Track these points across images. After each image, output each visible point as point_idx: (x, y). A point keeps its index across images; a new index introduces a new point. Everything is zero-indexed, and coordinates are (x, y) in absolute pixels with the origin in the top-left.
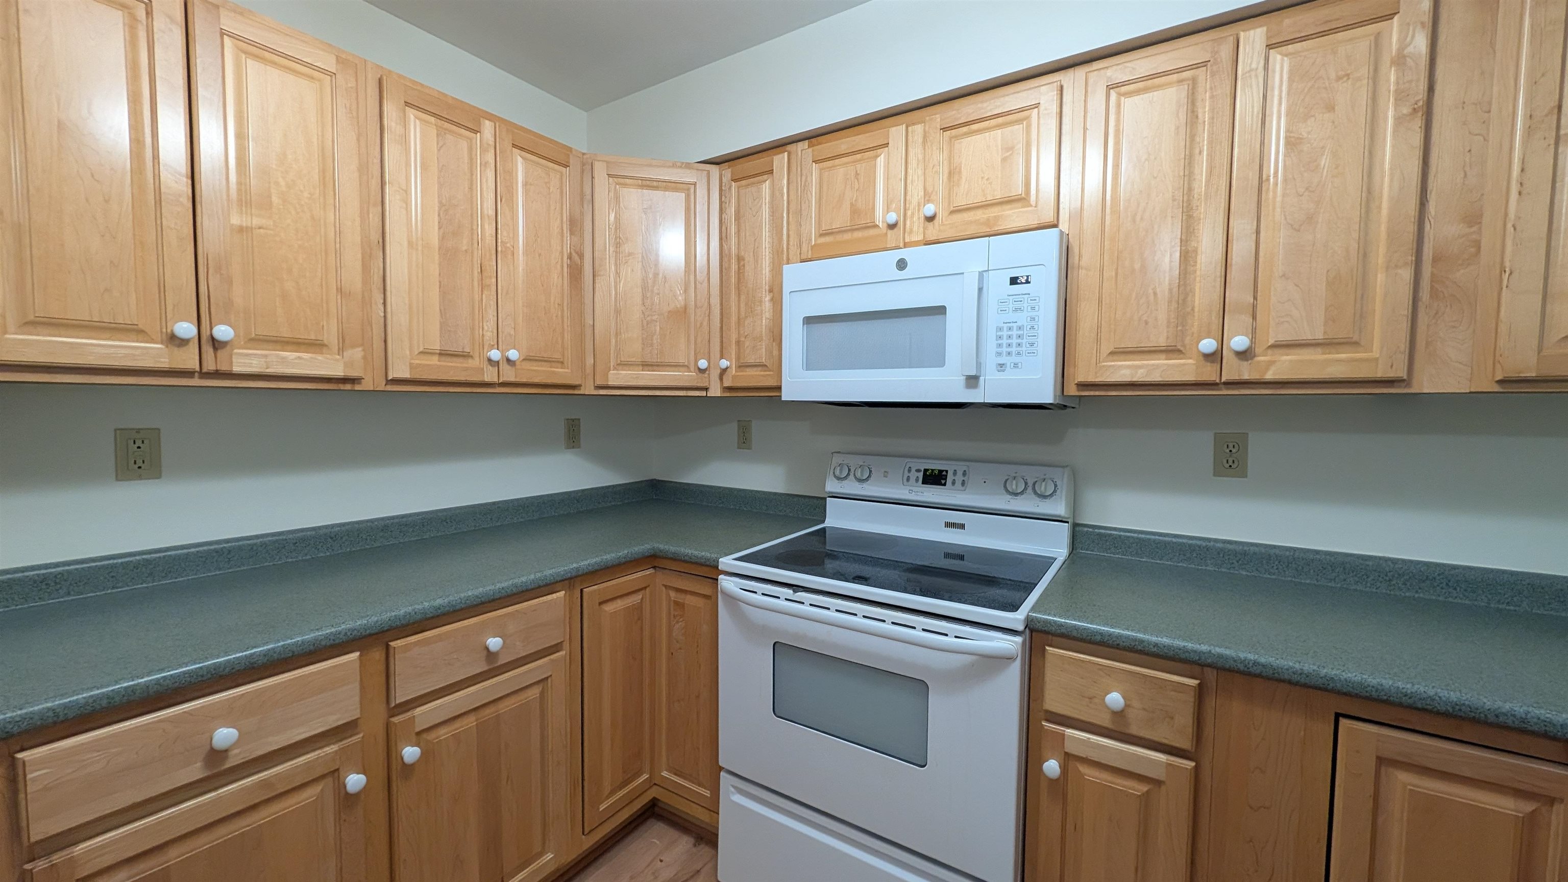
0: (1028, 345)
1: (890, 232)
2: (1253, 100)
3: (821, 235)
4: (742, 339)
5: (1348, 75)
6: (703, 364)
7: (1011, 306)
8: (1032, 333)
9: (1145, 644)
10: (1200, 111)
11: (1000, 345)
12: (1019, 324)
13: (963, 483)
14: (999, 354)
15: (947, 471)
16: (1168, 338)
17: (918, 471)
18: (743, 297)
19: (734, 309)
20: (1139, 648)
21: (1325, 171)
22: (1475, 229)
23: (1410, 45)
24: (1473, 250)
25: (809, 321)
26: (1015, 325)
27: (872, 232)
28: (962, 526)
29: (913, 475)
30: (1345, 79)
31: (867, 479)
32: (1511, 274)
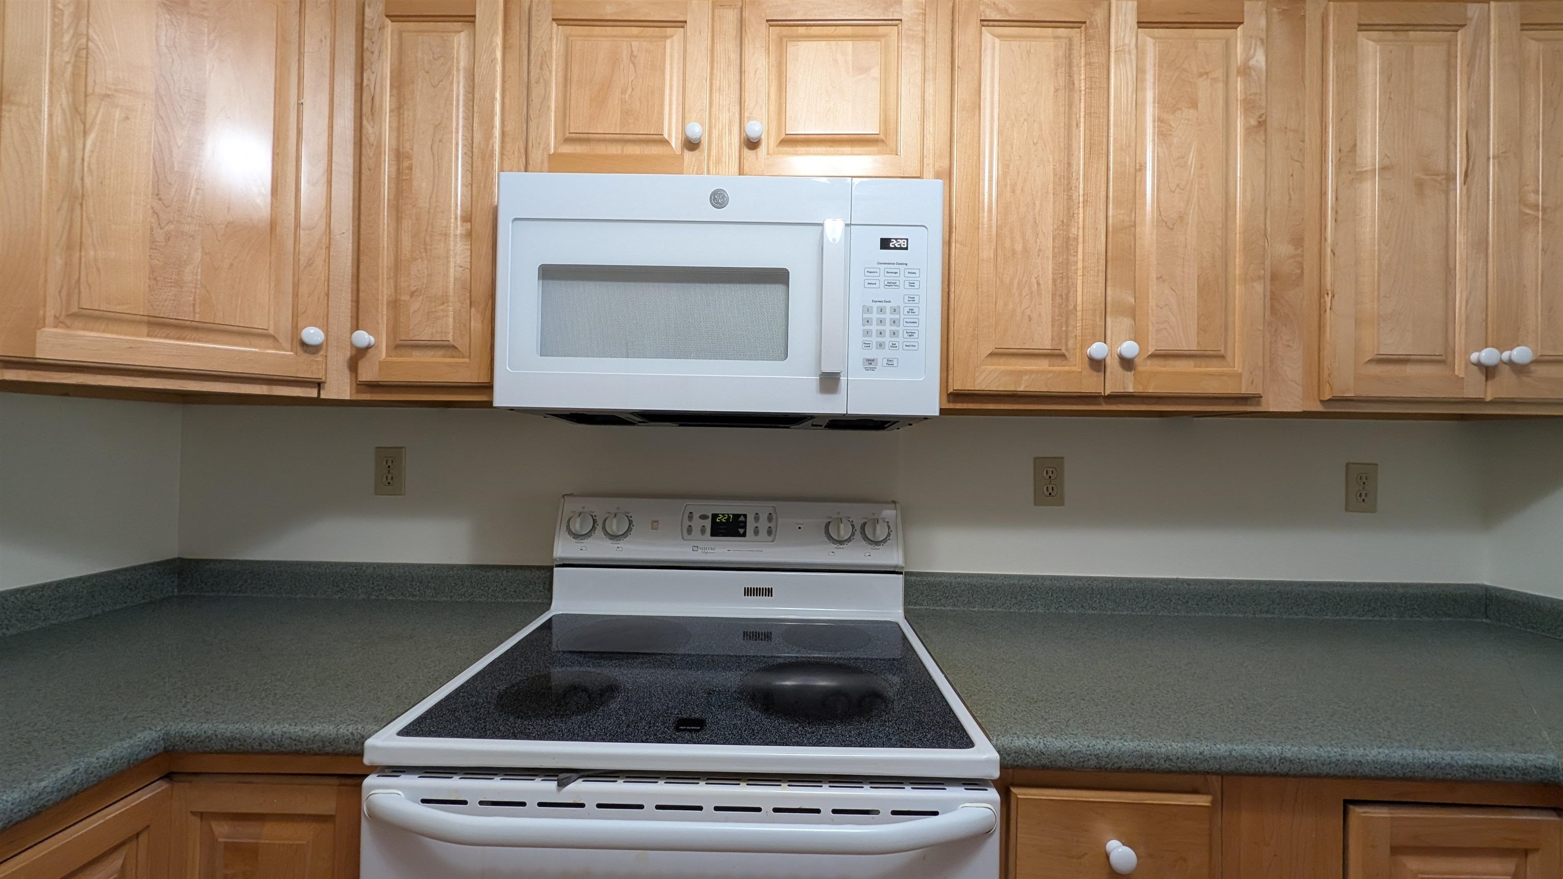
0: (906, 335)
1: (687, 154)
2: (1127, 77)
3: (567, 140)
4: (405, 297)
5: (1207, 73)
6: (313, 334)
7: (882, 278)
8: (911, 317)
9: (1155, 760)
10: (1076, 77)
11: (867, 333)
12: (893, 304)
13: (770, 532)
14: (867, 345)
15: (745, 516)
16: (1052, 339)
17: (703, 517)
18: (407, 224)
19: (385, 241)
20: (1147, 766)
21: (1193, 169)
22: (1299, 252)
23: (1252, 58)
24: (1299, 271)
25: (549, 273)
26: (888, 305)
27: (655, 150)
28: (769, 592)
29: (697, 523)
30: (1205, 77)
31: (625, 535)
32: (1333, 296)
